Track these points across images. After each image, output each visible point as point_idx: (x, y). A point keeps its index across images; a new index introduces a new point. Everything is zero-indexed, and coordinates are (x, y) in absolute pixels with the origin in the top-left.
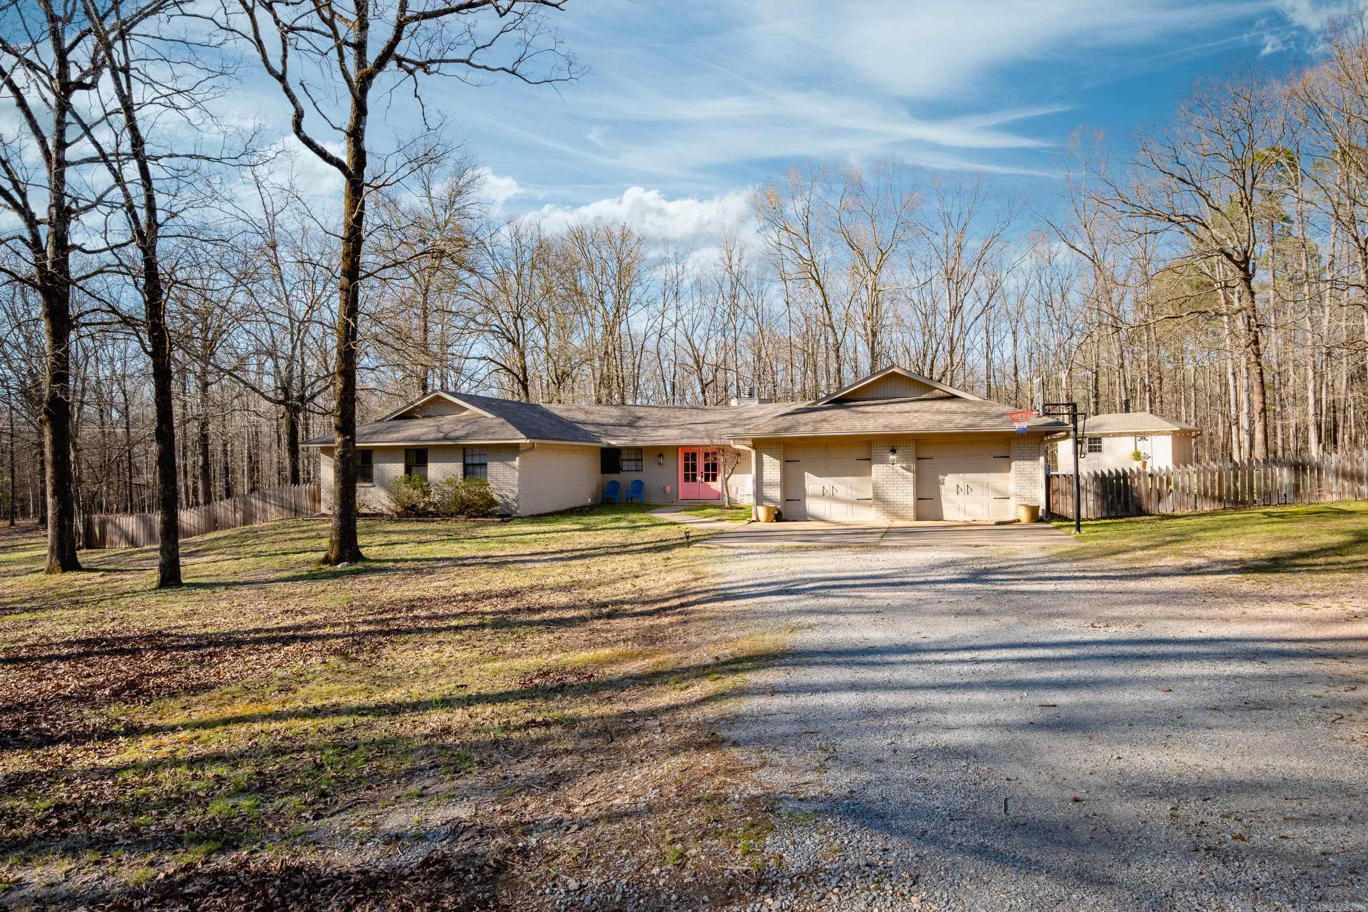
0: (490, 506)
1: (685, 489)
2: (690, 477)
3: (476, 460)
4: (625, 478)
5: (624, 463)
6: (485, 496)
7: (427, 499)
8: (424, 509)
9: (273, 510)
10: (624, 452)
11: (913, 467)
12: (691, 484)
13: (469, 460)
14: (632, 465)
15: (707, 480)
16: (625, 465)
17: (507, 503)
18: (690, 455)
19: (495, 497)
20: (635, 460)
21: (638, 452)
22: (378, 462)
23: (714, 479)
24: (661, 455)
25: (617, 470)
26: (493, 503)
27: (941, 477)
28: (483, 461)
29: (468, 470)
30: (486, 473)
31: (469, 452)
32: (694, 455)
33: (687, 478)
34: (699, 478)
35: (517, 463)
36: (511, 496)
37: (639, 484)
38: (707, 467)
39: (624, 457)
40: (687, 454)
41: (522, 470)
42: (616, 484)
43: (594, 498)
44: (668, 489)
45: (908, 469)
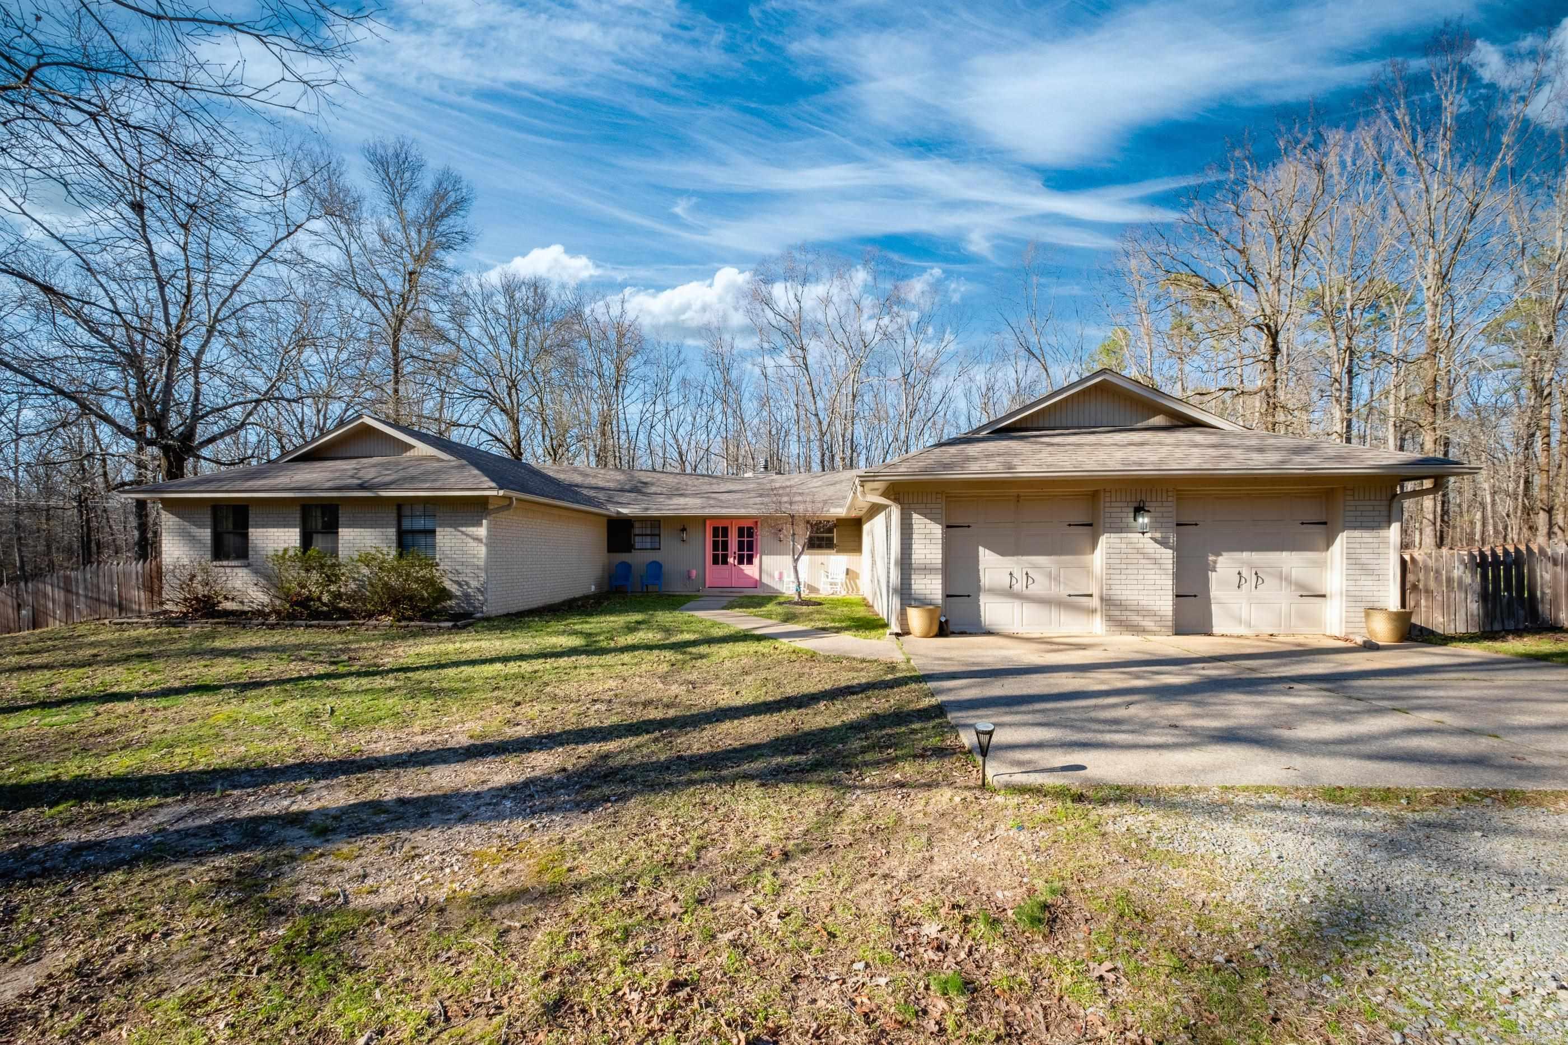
0: (438, 600)
1: (714, 574)
2: (721, 559)
3: (420, 524)
4: (639, 558)
5: (637, 539)
6: (430, 582)
7: (333, 588)
8: (331, 604)
9: (82, 606)
10: (637, 525)
11: (1172, 539)
12: (720, 566)
13: (407, 525)
14: (647, 542)
15: (741, 562)
16: (638, 542)
17: (467, 595)
18: (720, 531)
19: (448, 585)
20: (652, 535)
21: (655, 525)
22: (257, 526)
23: (750, 562)
24: (684, 530)
25: (629, 548)
26: (444, 594)
27: (1211, 558)
28: (429, 526)
29: (404, 541)
30: (434, 546)
31: (406, 511)
32: (725, 531)
33: (715, 562)
34: (731, 560)
35: (482, 531)
36: (474, 583)
37: (656, 567)
38: (741, 547)
39: (637, 531)
40: (716, 530)
41: (491, 544)
42: (627, 567)
43: (599, 586)
44: (694, 573)
45: (1163, 543)
